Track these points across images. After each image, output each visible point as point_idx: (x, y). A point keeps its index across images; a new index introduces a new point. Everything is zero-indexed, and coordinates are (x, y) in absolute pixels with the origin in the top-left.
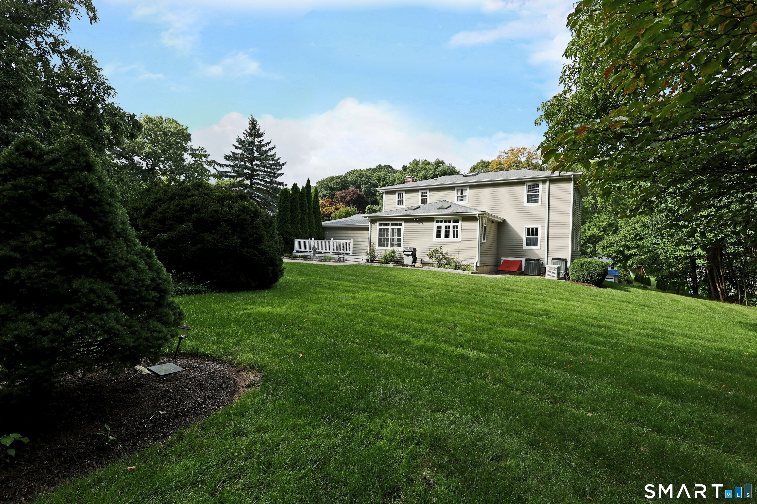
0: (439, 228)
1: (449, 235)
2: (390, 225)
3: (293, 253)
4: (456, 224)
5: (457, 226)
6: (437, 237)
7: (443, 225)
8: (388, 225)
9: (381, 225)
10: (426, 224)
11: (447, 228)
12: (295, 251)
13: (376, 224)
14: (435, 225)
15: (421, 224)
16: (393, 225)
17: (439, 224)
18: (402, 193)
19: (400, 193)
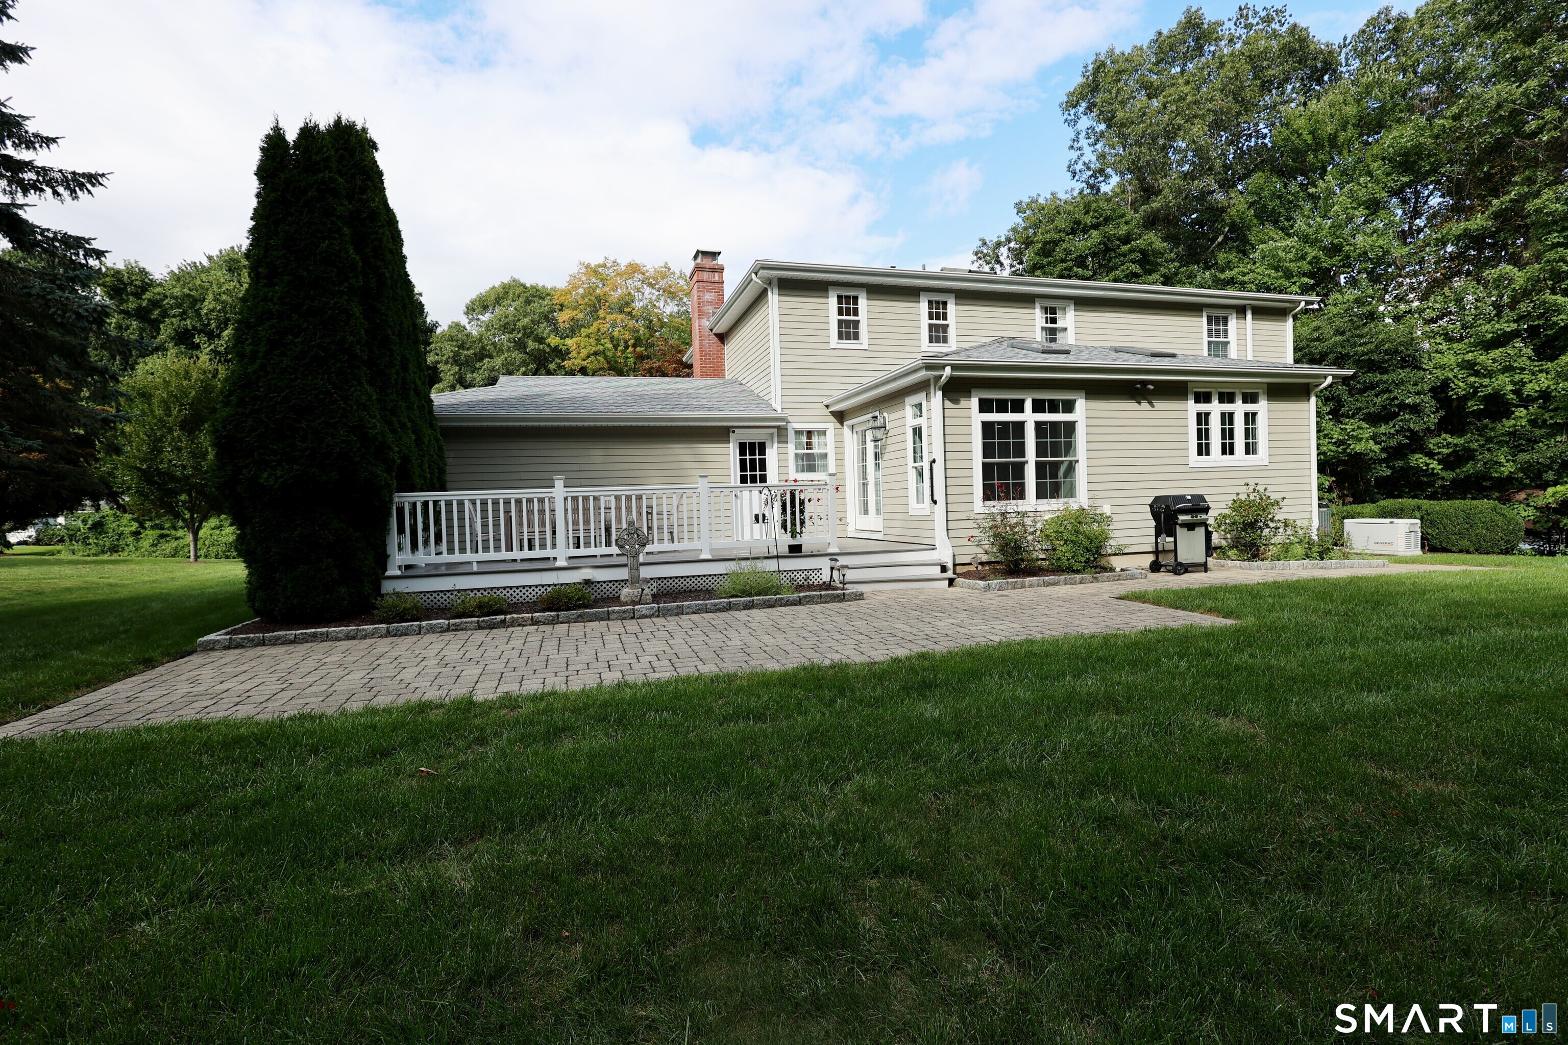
0: (1203, 419)
1: (1232, 446)
2: (1028, 405)
3: (388, 587)
4: (1250, 407)
5: (1254, 414)
6: (1200, 453)
7: (1215, 408)
8: (1018, 407)
9: (985, 406)
10: (1164, 407)
11: (1227, 419)
12: (393, 571)
13: (964, 403)
14: (1192, 408)
15: (1145, 405)
16: (1038, 407)
17: (1203, 407)
18: (851, 293)
19: (845, 292)
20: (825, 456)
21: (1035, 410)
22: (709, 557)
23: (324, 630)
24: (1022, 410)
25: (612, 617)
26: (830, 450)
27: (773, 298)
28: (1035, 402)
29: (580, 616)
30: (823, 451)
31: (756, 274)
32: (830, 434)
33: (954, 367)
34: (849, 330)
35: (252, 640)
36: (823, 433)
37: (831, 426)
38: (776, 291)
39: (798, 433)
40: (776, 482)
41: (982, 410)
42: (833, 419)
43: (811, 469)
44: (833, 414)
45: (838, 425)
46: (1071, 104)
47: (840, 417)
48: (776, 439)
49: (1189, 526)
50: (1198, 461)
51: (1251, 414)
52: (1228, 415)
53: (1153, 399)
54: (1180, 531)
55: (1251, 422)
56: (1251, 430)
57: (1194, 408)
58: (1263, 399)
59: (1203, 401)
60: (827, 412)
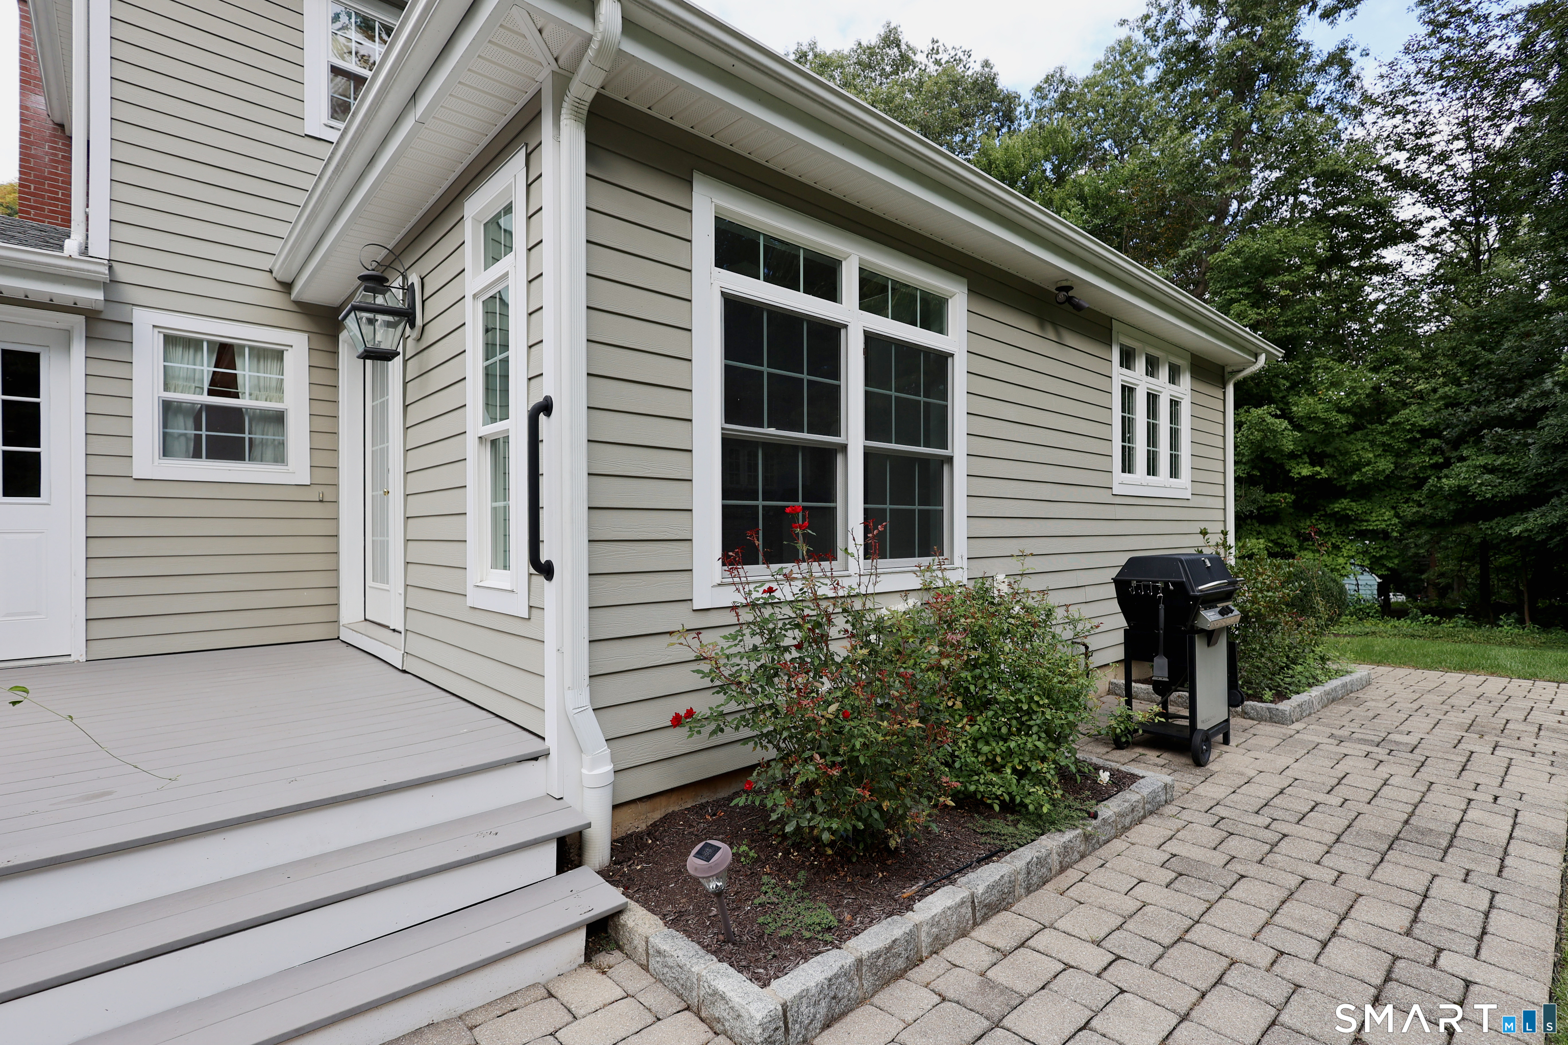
20: (277, 418)
21: (870, 304)
24: (818, 286)
26: (295, 402)
30: (275, 406)
32: (295, 362)
37: (297, 341)
39: (179, 344)
44: (311, 311)
45: (324, 344)
47: (335, 322)
49: (1210, 636)
50: (1121, 482)
51: (1174, 404)
52: (1152, 399)
53: (1071, 339)
54: (1201, 651)
55: (1174, 416)
56: (1174, 435)
57: (1119, 375)
58: (1186, 380)
59: (1127, 360)
60: (277, 299)
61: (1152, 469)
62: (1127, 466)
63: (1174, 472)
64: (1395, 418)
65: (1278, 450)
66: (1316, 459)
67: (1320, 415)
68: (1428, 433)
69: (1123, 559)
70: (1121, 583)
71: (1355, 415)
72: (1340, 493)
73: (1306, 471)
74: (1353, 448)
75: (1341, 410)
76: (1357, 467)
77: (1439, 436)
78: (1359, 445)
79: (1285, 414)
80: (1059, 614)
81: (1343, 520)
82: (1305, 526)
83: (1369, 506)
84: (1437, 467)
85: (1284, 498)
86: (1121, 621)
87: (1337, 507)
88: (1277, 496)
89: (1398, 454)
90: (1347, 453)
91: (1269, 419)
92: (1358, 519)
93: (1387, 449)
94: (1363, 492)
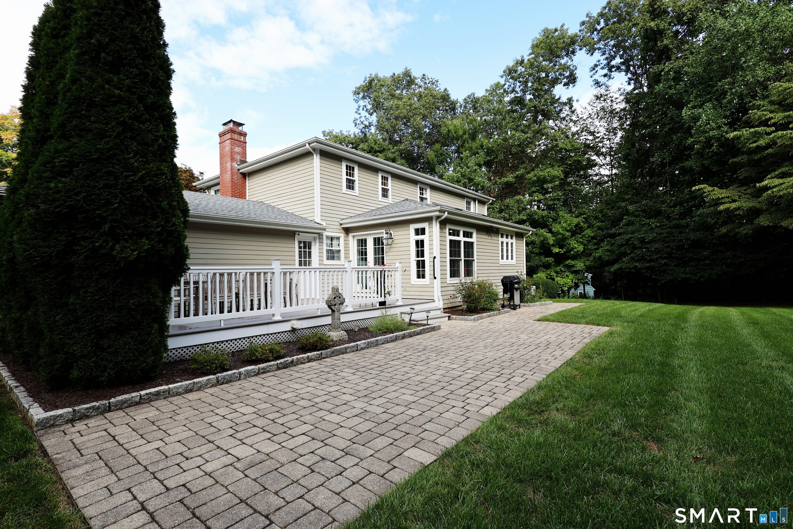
0: (502, 245)
1: (508, 256)
2: (461, 234)
4: (512, 241)
7: (505, 240)
9: (450, 232)
10: (494, 238)
11: (507, 245)
13: (445, 230)
15: (490, 237)
16: (464, 234)
18: (352, 165)
19: (349, 164)
20: (339, 251)
21: (464, 236)
22: (351, 310)
23: (165, 387)
24: (458, 235)
25: (348, 351)
26: (342, 248)
27: (316, 159)
28: (464, 232)
29: (333, 352)
30: (338, 249)
31: (309, 144)
32: (342, 239)
33: (449, 213)
34: (350, 184)
35: (98, 408)
36: (338, 238)
37: (342, 235)
38: (318, 156)
39: (327, 237)
40: (318, 266)
41: (450, 234)
42: (343, 231)
43: (333, 258)
44: (344, 229)
45: (346, 235)
46: (356, 93)
47: (347, 231)
48: (318, 241)
49: (517, 289)
50: (501, 262)
51: (512, 244)
52: (507, 243)
53: (492, 234)
54: (515, 291)
55: (512, 247)
56: (512, 250)
57: (501, 239)
58: (514, 238)
59: (502, 237)
60: (340, 227)
61: (507, 259)
62: (502, 258)
63: (512, 259)
64: (584, 233)
65: (548, 243)
66: (561, 247)
67: (561, 232)
68: (593, 238)
69: (502, 278)
70: (502, 281)
71: (571, 232)
72: (568, 258)
73: (557, 251)
74: (571, 243)
75: (567, 231)
76: (573, 249)
77: (596, 239)
78: (573, 242)
79: (550, 231)
80: (494, 285)
81: (569, 267)
82: (558, 269)
83: (577, 262)
84: (596, 249)
85: (550, 260)
86: (502, 287)
87: (567, 262)
88: (548, 259)
89: (585, 245)
90: (570, 244)
91: (545, 233)
92: (573, 266)
93: (582, 243)
94: (575, 257)
